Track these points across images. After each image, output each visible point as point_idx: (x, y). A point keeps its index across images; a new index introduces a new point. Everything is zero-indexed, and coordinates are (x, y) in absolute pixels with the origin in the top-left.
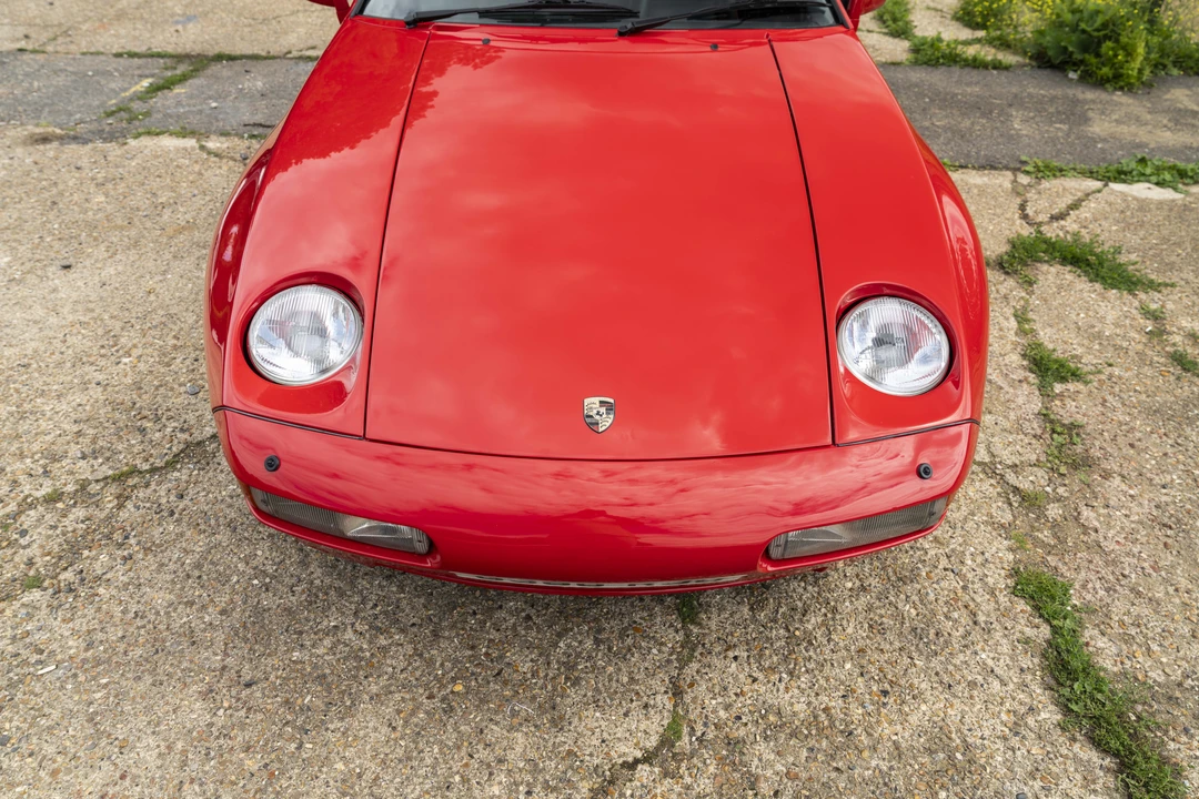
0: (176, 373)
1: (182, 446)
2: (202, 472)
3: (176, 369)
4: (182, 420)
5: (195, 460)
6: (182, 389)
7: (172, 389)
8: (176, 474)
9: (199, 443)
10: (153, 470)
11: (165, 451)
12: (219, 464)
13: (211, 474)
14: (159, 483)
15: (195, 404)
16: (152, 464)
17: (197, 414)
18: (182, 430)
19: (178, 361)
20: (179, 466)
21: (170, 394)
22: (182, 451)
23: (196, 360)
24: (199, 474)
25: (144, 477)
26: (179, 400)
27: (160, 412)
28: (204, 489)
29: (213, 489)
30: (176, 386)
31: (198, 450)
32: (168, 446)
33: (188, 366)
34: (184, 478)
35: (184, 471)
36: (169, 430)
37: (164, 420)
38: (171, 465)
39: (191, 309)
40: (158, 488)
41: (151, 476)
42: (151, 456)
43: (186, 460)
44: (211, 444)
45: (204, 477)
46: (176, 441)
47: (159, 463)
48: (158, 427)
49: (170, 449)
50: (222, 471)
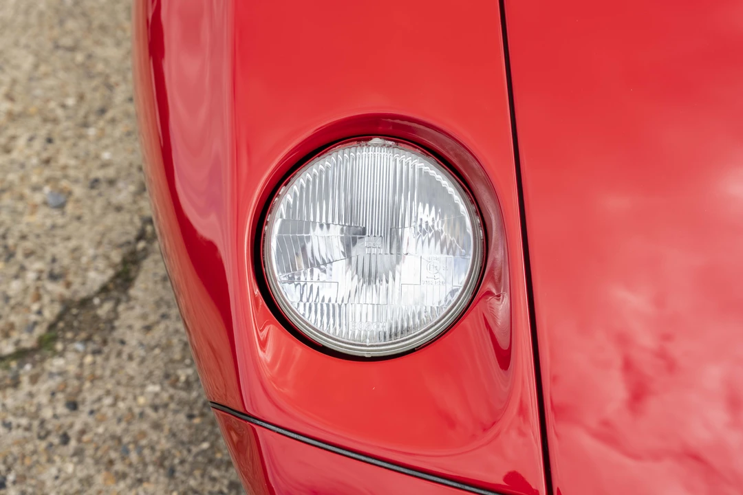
0: (22, 166)
1: (57, 308)
2: (99, 359)
3: (21, 159)
4: (48, 258)
5: (83, 335)
6: (38, 198)
7: (22, 198)
8: (57, 363)
9: (85, 303)
10: (22, 355)
11: (33, 317)
12: (123, 342)
13: (113, 362)
14: (34, 379)
15: (63, 227)
16: (17, 343)
17: (72, 244)
18: (53, 277)
19: (21, 142)
20: (59, 346)
21: (20, 206)
22: (60, 317)
23: (50, 141)
24: (94, 363)
25: (8, 368)
26: (37, 219)
27: (11, 242)
28: (108, 393)
29: (122, 391)
30: (27, 192)
31: (85, 316)
32: (35, 307)
33: (38, 154)
34: (73, 369)
35: (70, 356)
36: (31, 276)
37: (19, 256)
38: (46, 344)
39: (23, 40)
40: (34, 389)
41: (21, 366)
42: (12, 326)
43: (69, 335)
44: (102, 302)
45: (103, 368)
46: (46, 299)
47: (28, 341)
48: (13, 270)
49: (39, 312)
50: (131, 358)
